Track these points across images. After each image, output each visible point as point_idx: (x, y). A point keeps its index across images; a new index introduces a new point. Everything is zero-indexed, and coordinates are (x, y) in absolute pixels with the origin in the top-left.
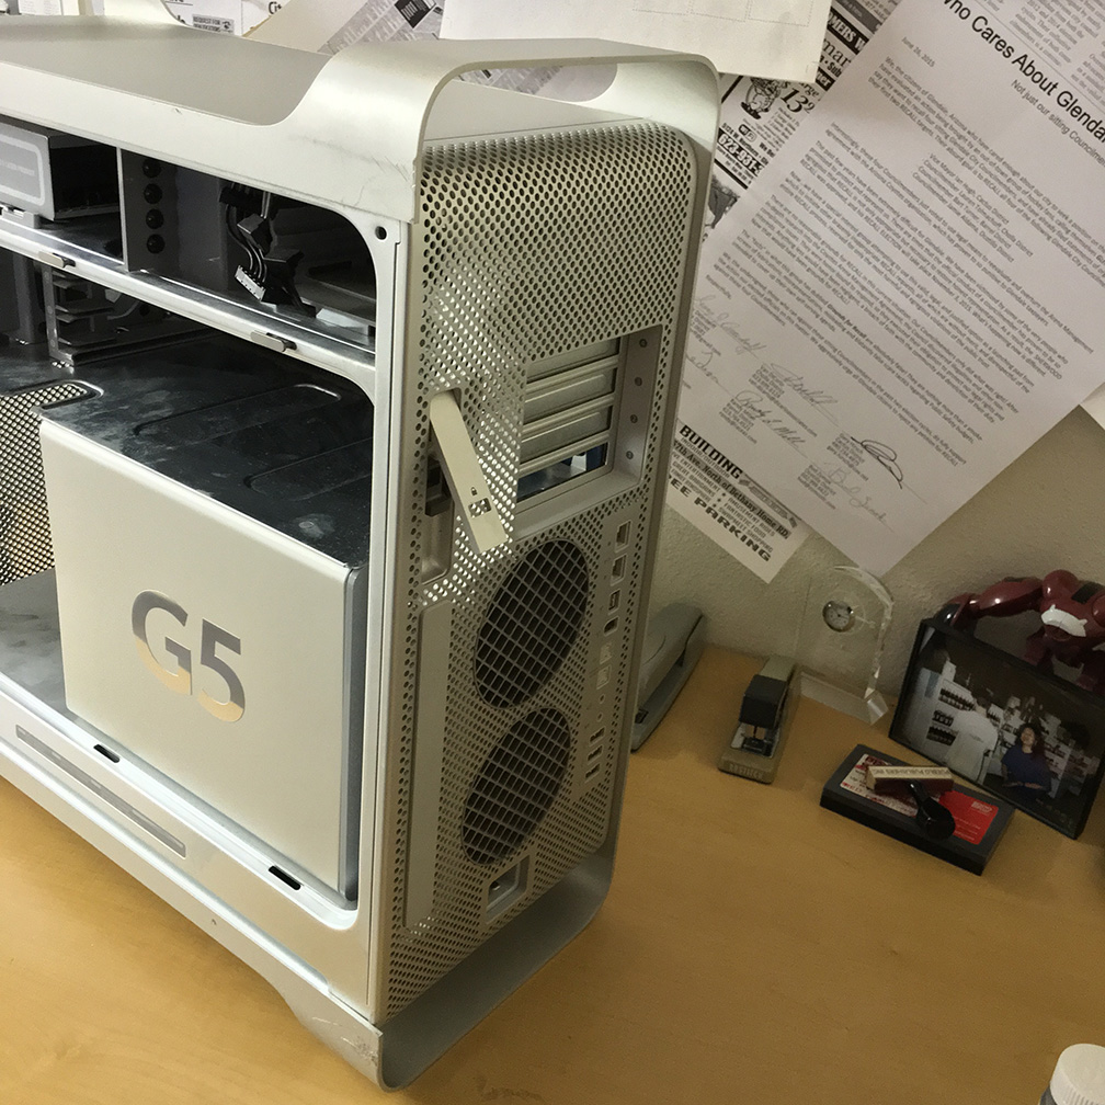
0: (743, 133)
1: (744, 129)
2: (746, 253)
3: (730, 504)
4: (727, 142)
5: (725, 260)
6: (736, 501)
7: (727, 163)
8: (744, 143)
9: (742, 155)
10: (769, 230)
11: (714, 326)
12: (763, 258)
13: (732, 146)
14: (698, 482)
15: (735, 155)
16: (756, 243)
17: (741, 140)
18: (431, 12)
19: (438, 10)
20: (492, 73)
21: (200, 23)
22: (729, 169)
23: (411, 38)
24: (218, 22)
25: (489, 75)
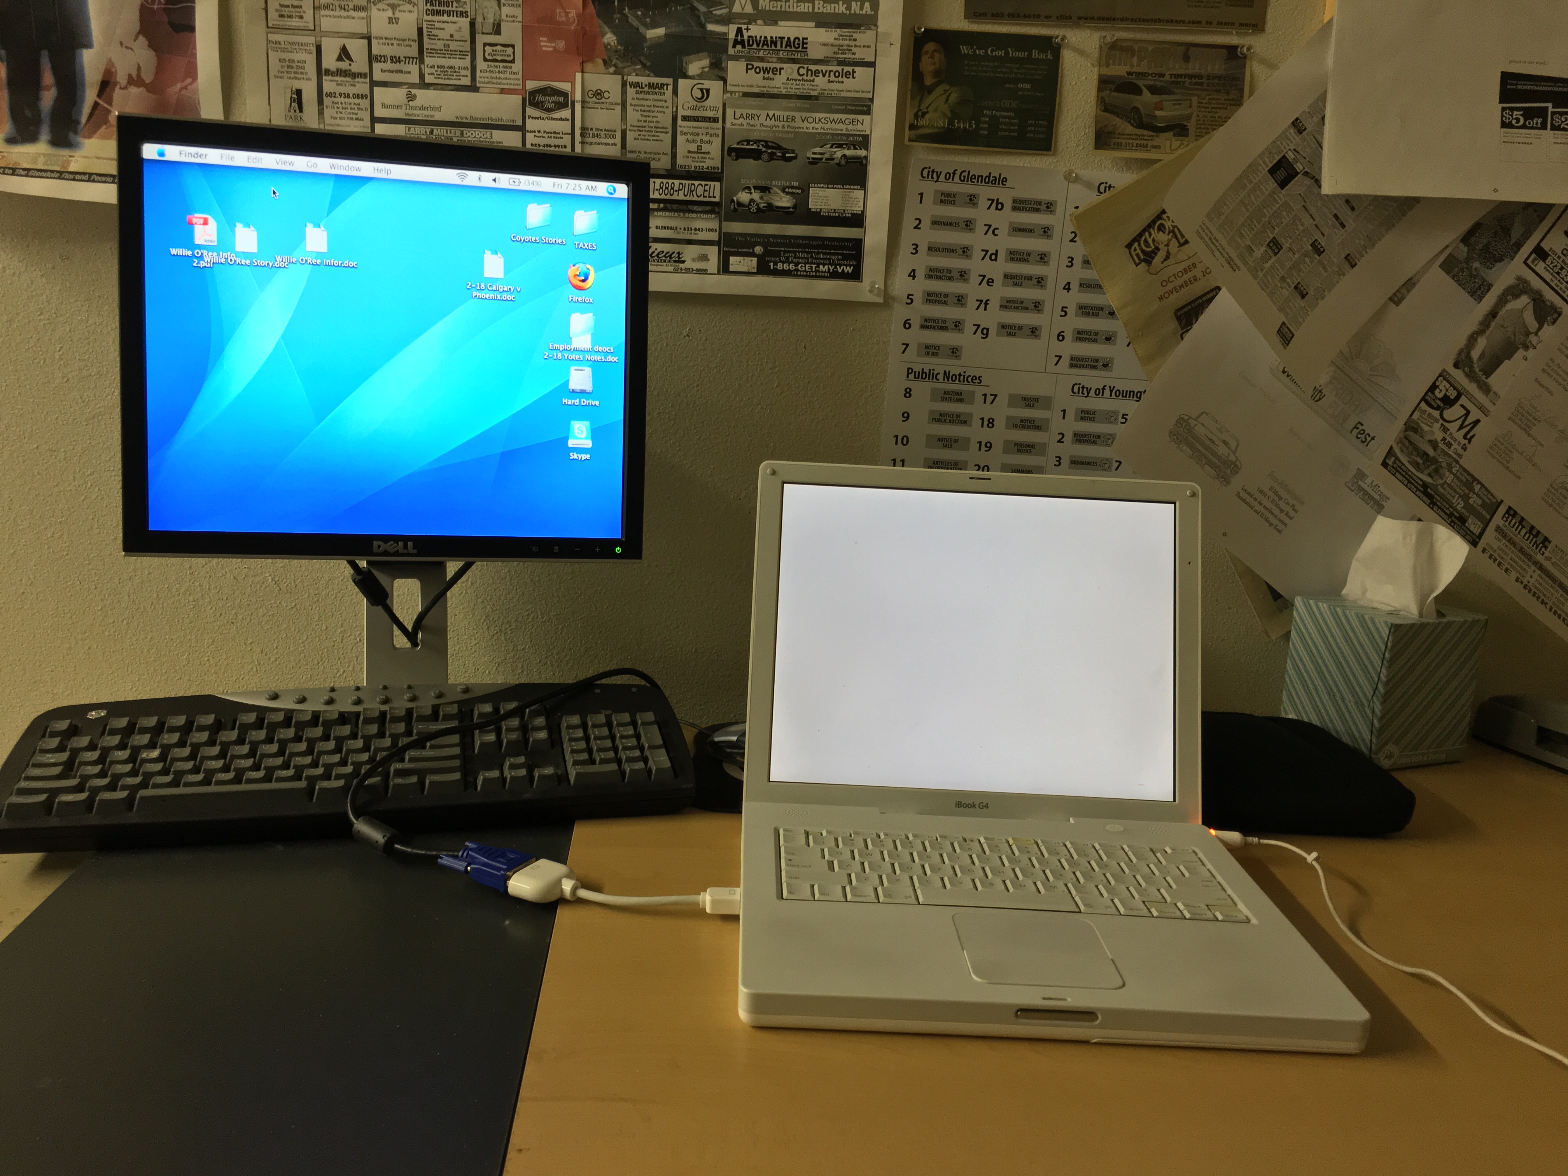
0: (1565, 255)
1: (1565, 252)
3: (1539, 579)
4: (1552, 263)
5: (1551, 363)
6: (1543, 576)
7: (1552, 280)
8: (1565, 264)
9: (1563, 273)
11: (1540, 421)
13: (1556, 266)
14: (1516, 562)
15: (1558, 273)
17: (1563, 261)
18: (1300, 175)
19: (1306, 174)
20: (1345, 224)
21: (1020, 205)
22: (1553, 284)
23: (1281, 199)
24: (1040, 203)
25: (1343, 226)
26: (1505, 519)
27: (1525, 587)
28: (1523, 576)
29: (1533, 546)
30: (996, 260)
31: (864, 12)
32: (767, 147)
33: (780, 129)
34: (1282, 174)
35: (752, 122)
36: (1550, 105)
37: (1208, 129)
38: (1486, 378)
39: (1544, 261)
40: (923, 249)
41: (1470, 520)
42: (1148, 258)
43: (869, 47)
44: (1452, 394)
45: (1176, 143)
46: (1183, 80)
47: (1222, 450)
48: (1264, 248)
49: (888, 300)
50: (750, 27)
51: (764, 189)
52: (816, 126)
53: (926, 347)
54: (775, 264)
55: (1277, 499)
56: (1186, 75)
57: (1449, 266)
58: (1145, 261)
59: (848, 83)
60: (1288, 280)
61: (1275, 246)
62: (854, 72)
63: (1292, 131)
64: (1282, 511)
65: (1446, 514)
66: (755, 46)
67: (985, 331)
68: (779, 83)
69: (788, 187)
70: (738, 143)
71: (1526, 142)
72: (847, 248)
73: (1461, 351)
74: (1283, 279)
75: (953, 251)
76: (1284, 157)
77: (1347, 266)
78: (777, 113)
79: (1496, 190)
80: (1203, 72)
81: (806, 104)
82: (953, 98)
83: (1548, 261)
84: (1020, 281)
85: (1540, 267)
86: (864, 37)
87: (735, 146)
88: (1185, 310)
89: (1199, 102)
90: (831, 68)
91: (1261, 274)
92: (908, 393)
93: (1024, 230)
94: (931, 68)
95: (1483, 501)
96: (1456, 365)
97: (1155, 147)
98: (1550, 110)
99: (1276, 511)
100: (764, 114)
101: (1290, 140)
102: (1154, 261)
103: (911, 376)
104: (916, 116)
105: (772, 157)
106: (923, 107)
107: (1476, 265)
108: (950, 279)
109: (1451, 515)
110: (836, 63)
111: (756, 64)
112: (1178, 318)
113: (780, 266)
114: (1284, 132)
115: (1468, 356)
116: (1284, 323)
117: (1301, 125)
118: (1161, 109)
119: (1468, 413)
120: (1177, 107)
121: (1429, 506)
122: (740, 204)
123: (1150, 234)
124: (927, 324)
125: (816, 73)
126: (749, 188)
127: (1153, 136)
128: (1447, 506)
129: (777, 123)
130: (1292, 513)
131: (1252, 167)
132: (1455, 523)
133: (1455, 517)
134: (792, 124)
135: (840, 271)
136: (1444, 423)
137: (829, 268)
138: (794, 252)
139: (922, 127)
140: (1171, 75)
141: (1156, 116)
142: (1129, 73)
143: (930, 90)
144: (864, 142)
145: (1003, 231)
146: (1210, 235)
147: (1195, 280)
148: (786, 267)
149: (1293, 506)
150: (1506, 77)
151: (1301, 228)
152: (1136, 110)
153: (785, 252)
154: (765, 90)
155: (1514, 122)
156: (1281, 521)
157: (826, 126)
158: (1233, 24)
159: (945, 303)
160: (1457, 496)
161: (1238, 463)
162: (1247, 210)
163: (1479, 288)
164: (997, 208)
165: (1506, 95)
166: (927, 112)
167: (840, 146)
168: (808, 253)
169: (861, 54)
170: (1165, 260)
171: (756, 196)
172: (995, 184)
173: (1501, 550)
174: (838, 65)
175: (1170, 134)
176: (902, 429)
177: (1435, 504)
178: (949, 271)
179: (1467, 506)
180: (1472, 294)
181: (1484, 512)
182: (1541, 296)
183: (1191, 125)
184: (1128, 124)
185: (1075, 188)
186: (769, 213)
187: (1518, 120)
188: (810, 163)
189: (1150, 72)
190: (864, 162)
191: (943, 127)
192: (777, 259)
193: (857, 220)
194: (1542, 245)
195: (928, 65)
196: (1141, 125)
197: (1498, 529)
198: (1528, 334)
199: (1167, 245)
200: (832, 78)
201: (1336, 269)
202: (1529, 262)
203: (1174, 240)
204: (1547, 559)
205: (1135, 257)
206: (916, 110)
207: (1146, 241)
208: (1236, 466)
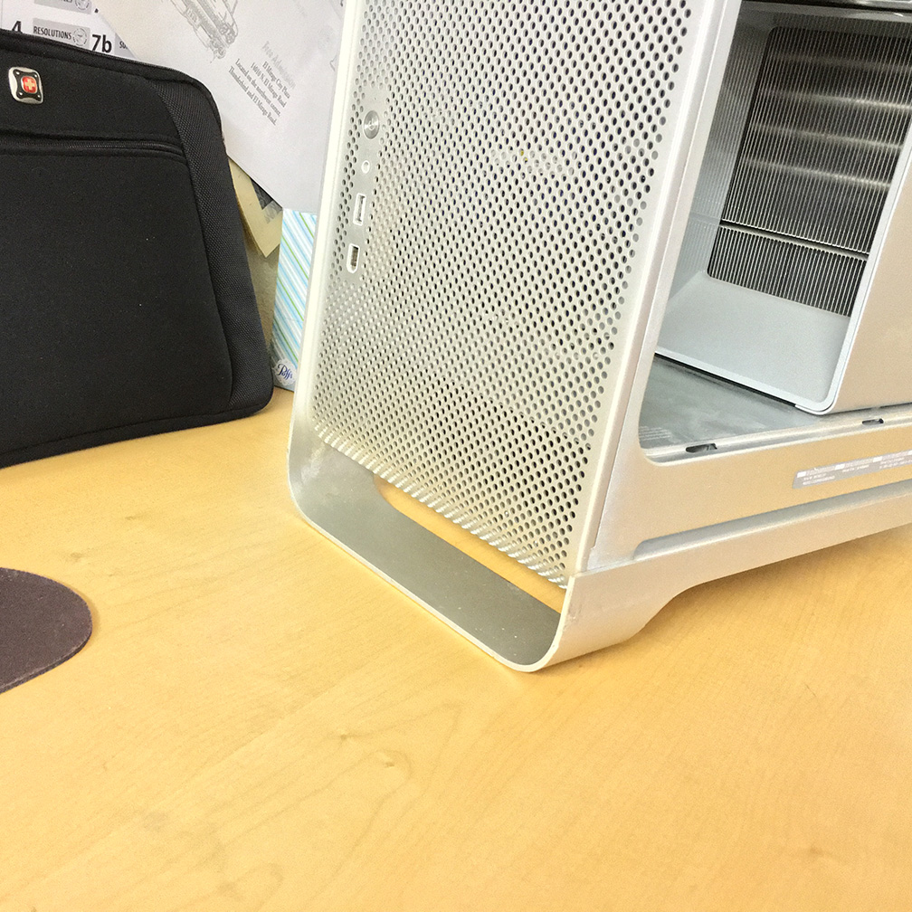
47: (220, 8)
55: (270, 78)
64: (275, 95)
99: (269, 94)
130: (284, 99)
149: (285, 88)
156: (273, 107)
161: (234, 28)
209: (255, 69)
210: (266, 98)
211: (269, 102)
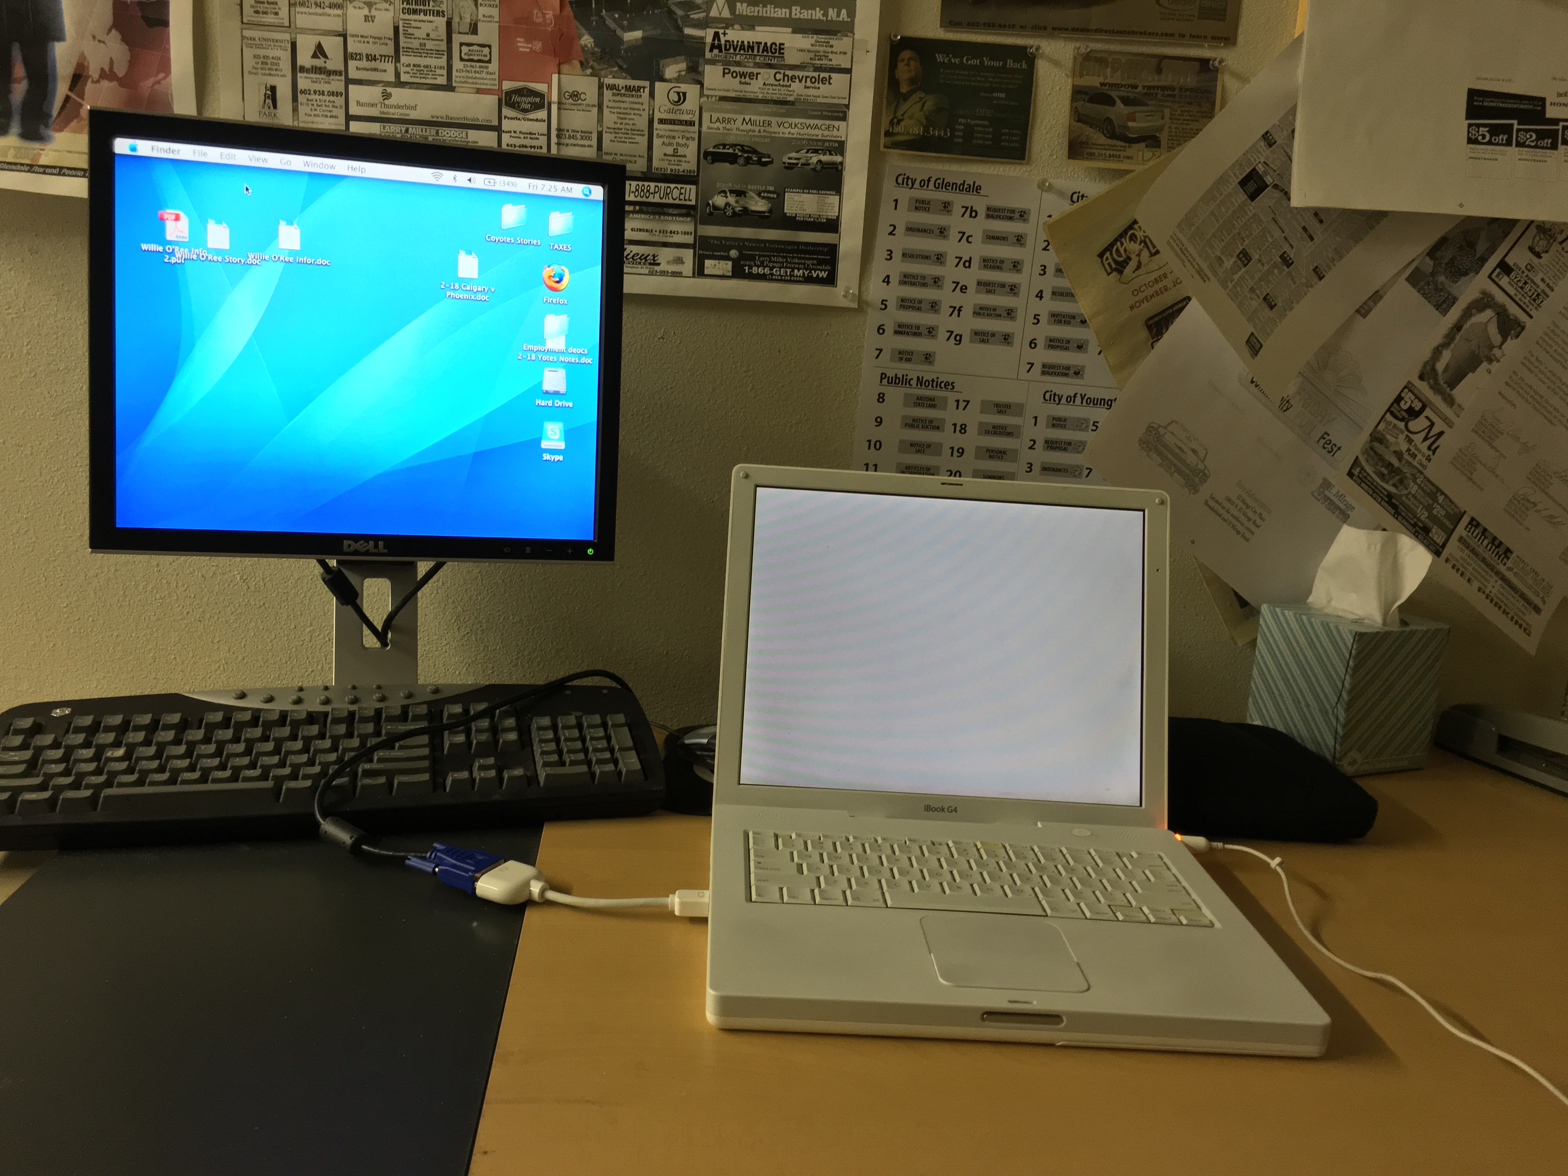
0: (1529, 271)
1: (1530, 267)
2: (1529, 370)
3: (1501, 589)
4: (1516, 278)
5: (1514, 377)
6: (1505, 586)
7: (1516, 295)
8: (1529, 278)
9: (1527, 287)
10: (1548, 348)
11: (1502, 434)
12: (1542, 372)
13: (1519, 280)
14: (1478, 573)
15: (1522, 288)
16: (1538, 360)
17: (1527, 276)
18: (1269, 188)
19: (1276, 186)
20: (1315, 237)
21: (993, 213)
22: (1517, 299)
23: (1250, 211)
24: (1013, 211)
25: (1312, 239)
26: (1468, 530)
27: (1487, 597)
28: (1486, 586)
29: (1495, 556)
30: (969, 267)
31: (841, 19)
32: (743, 151)
33: (756, 133)
34: (1252, 186)
35: (728, 126)
36: (1515, 122)
37: (1179, 140)
38: (1451, 390)
39: (1509, 277)
40: (897, 255)
41: (1434, 530)
42: (1120, 267)
43: (845, 53)
44: (1417, 406)
45: (1148, 154)
46: (1155, 91)
47: (1191, 459)
48: (1234, 259)
49: (862, 305)
50: (727, 31)
51: (740, 193)
52: (792, 131)
53: (900, 353)
54: (750, 267)
55: (1244, 507)
56: (1158, 87)
57: (1415, 279)
58: (1116, 270)
59: (824, 89)
60: (1258, 291)
61: (1245, 257)
62: (830, 78)
63: (1262, 143)
64: (1249, 519)
65: (1410, 524)
66: (732, 51)
67: (958, 338)
68: (755, 88)
69: (764, 192)
70: (714, 147)
71: (1492, 157)
72: (822, 253)
73: (1427, 363)
74: (1252, 290)
75: (927, 257)
76: (1254, 169)
77: (1316, 279)
78: (753, 118)
79: (1461, 205)
80: (1175, 84)
81: (782, 109)
82: (929, 105)
83: (1513, 274)
84: (993, 288)
85: (1504, 281)
86: (841, 44)
87: (711, 150)
88: (1156, 319)
89: (1171, 114)
90: (807, 74)
91: (1230, 285)
92: (881, 398)
93: (998, 238)
94: (906, 76)
95: (1447, 513)
96: (1421, 377)
97: (1128, 158)
98: (1516, 127)
99: (1243, 519)
100: (740, 118)
101: (1260, 152)
102: (1126, 271)
103: (885, 381)
104: (891, 122)
105: (748, 161)
106: (899, 114)
107: (1442, 278)
108: (924, 285)
109: (1415, 525)
110: (812, 69)
111: (732, 69)
112: (1149, 328)
113: (755, 270)
114: (1253, 146)
115: (1434, 369)
116: (1252, 334)
117: (1271, 137)
118: (1134, 120)
119: (1432, 424)
120: (1150, 118)
121: (1394, 516)
122: (715, 208)
123: (1122, 244)
124: (901, 329)
125: (793, 79)
126: (724, 192)
127: (1125, 147)
128: (1412, 516)
129: (753, 128)
130: (1259, 522)
131: (1222, 180)
132: (1419, 533)
133: (1419, 527)
134: (768, 129)
135: (815, 276)
136: (1410, 435)
137: (803, 273)
138: (769, 256)
139: (898, 134)
140: (1144, 87)
141: (1128, 127)
142: (1102, 84)
143: (906, 97)
144: (840, 148)
145: (977, 239)
146: (1180, 245)
147: (1166, 290)
148: (761, 271)
149: (1260, 514)
150: (1473, 94)
151: (1270, 240)
152: (1108, 120)
153: (760, 256)
154: (741, 95)
155: (1480, 138)
156: (1247, 529)
157: (802, 132)
158: (1206, 37)
159: (919, 309)
160: (1421, 506)
161: (1206, 471)
162: (1217, 221)
163: (1444, 301)
164: (971, 216)
165: (1473, 111)
166: (902, 120)
167: (816, 151)
168: (783, 257)
169: (837, 61)
170: (1136, 270)
171: (732, 199)
172: (969, 191)
173: (1464, 560)
174: (815, 71)
175: (1143, 145)
176: (876, 434)
177: (1399, 514)
178: (924, 277)
179: (1431, 517)
180: (1438, 307)
181: (1448, 523)
182: (1505, 310)
183: (1164, 137)
184: (1102, 135)
185: (1047, 196)
186: (745, 217)
187: (1484, 137)
188: (786, 168)
189: (1123, 83)
190: (840, 168)
191: (919, 134)
192: (753, 263)
193: (833, 226)
194: (1507, 259)
195: (904, 72)
196: (1113, 136)
197: (1461, 539)
198: (1491, 347)
199: (1139, 255)
200: (809, 84)
201: (1304, 281)
202: (1494, 276)
203: (1146, 250)
204: (1509, 569)
205: (1107, 266)
206: (891, 117)
207: (1117, 250)
208: (1205, 474)
209: (1229, 500)
210: (1239, 522)
211: (1243, 525)
